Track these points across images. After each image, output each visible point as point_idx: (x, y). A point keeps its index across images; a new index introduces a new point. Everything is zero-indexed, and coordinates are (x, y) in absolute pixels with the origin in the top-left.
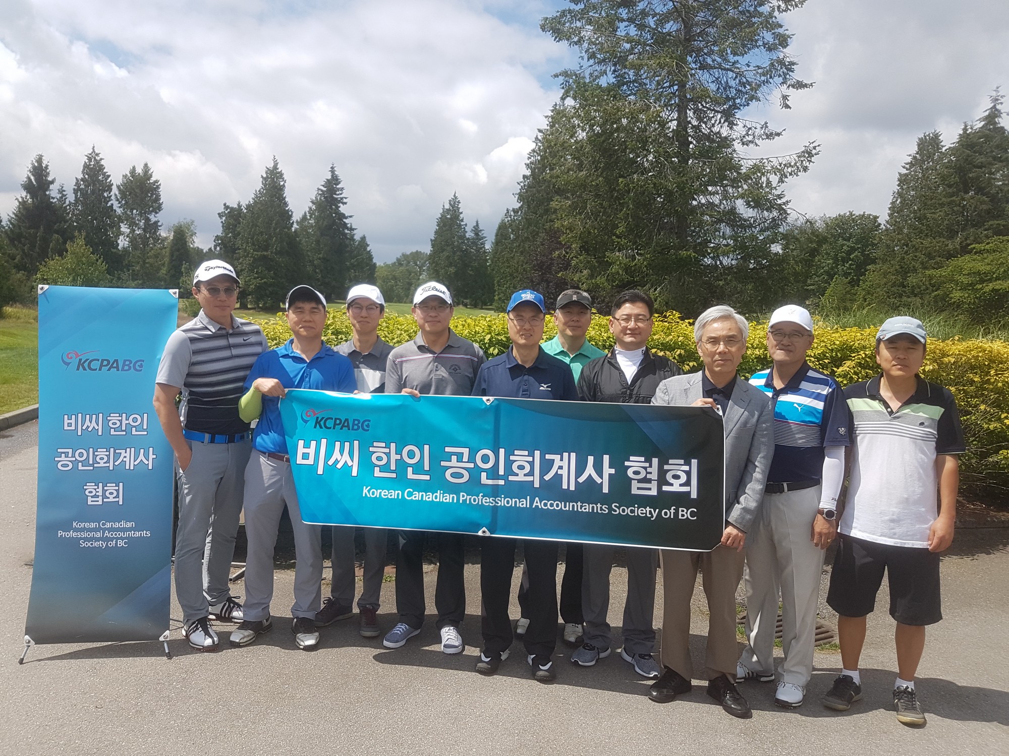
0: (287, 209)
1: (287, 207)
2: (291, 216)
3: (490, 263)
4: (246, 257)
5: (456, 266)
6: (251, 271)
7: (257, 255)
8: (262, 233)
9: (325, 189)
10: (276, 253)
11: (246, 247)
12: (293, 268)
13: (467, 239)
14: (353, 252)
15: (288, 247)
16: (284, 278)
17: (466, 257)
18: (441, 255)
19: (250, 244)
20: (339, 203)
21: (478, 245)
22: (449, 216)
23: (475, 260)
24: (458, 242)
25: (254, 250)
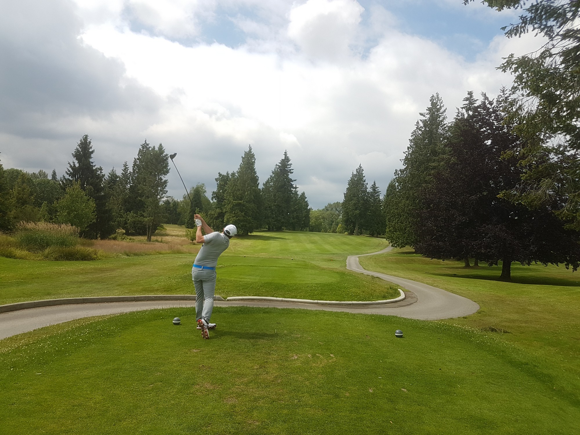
0: (255, 175)
3: (383, 208)
4: (228, 204)
5: (360, 210)
6: (231, 212)
7: (235, 203)
8: (239, 190)
9: (280, 165)
10: (247, 202)
11: (229, 198)
12: (257, 210)
13: (367, 193)
14: (296, 202)
15: (254, 198)
16: (251, 217)
17: (367, 204)
18: (350, 202)
19: (232, 196)
20: (288, 173)
21: (375, 196)
22: (356, 179)
23: (373, 206)
24: (362, 194)
25: (234, 200)
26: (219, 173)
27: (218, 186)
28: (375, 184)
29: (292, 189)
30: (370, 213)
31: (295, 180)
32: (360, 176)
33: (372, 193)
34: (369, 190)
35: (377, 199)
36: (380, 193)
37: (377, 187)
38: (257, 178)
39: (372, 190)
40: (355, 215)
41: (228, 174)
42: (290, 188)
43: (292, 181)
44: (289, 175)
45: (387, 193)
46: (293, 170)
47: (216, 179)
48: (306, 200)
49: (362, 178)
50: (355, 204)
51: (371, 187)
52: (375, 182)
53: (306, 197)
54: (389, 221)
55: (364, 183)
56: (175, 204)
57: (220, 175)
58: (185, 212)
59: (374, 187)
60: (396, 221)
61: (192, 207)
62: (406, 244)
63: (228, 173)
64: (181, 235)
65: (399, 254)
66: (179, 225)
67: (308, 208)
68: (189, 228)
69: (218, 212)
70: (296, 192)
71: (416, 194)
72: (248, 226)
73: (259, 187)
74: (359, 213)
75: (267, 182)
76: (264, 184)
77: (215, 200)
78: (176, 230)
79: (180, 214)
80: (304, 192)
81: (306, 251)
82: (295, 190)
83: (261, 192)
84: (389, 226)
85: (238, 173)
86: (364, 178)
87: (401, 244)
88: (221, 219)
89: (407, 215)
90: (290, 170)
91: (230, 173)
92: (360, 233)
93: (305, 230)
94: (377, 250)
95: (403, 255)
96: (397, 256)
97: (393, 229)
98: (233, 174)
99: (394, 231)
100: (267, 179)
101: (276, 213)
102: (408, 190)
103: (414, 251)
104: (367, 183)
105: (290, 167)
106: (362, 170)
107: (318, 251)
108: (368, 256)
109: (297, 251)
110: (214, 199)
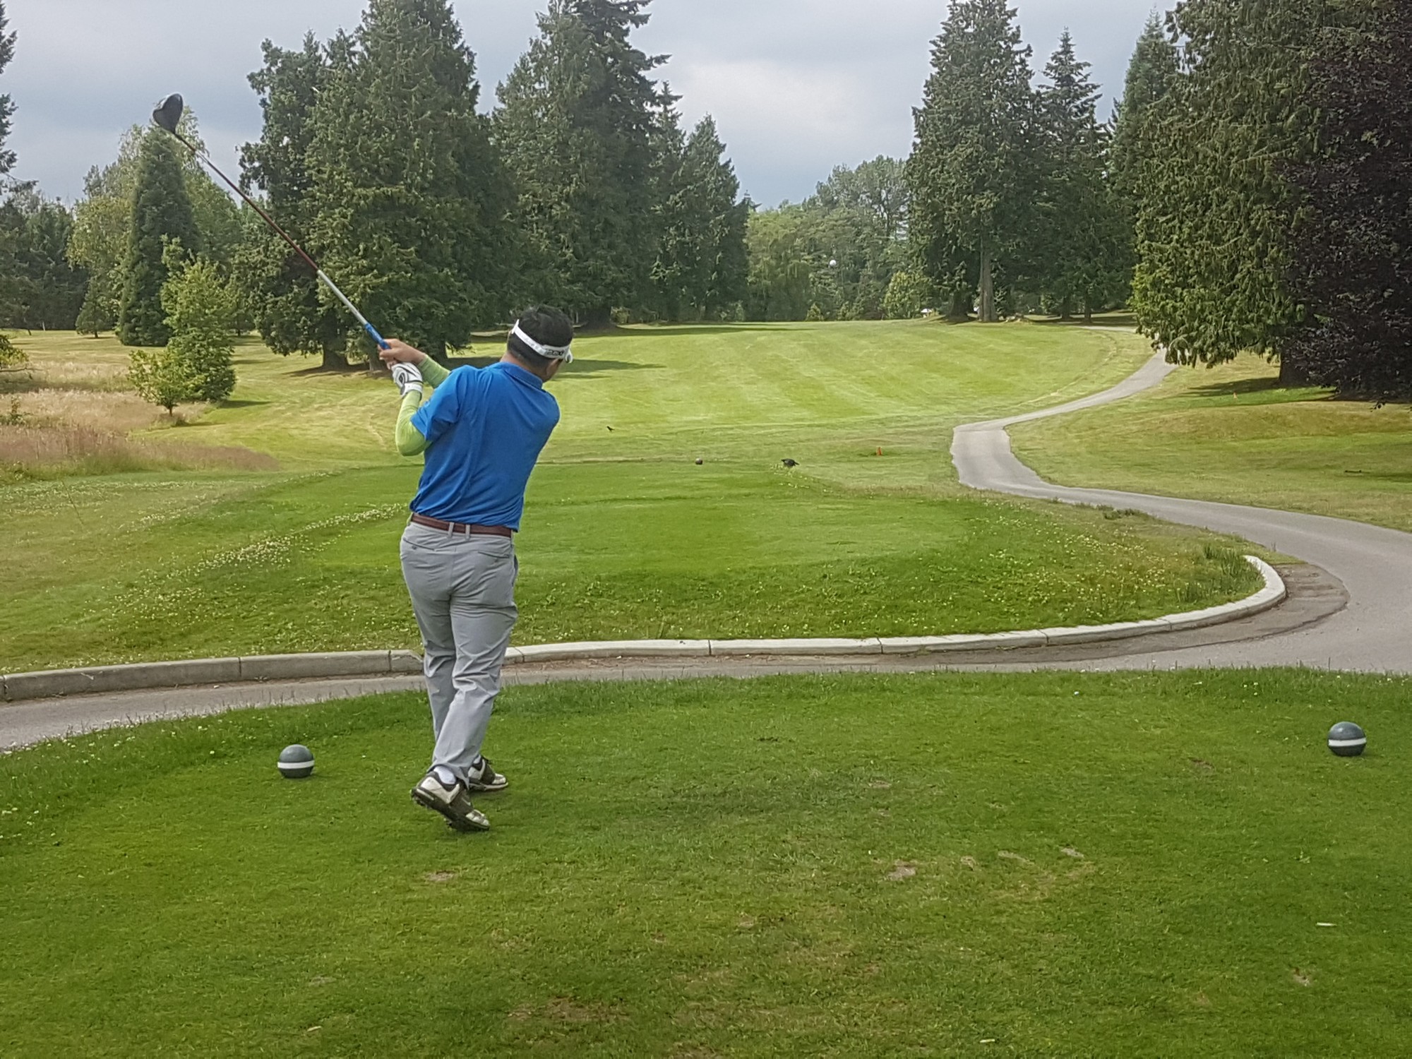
0: (456, 46)
1: (456, 40)
2: (469, 69)
3: (1112, 170)
4: (331, 208)
5: (996, 189)
6: (350, 248)
7: (366, 197)
8: (379, 128)
10: (422, 189)
11: (331, 177)
12: (478, 228)
13: (1032, 98)
14: (670, 172)
15: (462, 167)
16: (449, 265)
17: (1031, 155)
18: (948, 155)
19: (344, 166)
20: (623, 22)
21: (1070, 113)
22: (970, 30)
23: (1061, 163)
24: (1003, 108)
25: (355, 186)
26: (267, 46)
27: (266, 117)
28: (1067, 49)
29: (648, 108)
30: (1047, 200)
31: (661, 59)
32: (992, 12)
33: (1054, 95)
35: (1081, 125)
36: (1096, 92)
37: (1079, 66)
38: (465, 57)
39: (1052, 83)
40: (977, 220)
41: (311, 46)
42: (640, 104)
43: (648, 65)
44: (626, 32)
45: (1131, 90)
47: (251, 77)
48: (722, 159)
49: (1004, 23)
50: (971, 163)
51: (1049, 67)
52: (1066, 40)
53: (721, 142)
54: (1150, 237)
55: (1015, 48)
56: (50, 225)
57: (272, 53)
58: (111, 263)
59: (1064, 66)
60: (1186, 230)
61: (139, 234)
62: (1239, 343)
63: (310, 40)
64: (104, 382)
65: (1202, 395)
66: (84, 330)
67: (738, 200)
68: (139, 345)
69: (281, 252)
70: (669, 122)
71: (1283, 83)
72: (441, 312)
74: (997, 205)
75: (520, 78)
76: (501, 92)
77: (262, 187)
78: (73, 359)
79: (81, 274)
80: (708, 119)
81: (746, 418)
82: (661, 109)
83: (491, 135)
84: (1151, 261)
85: (363, 41)
86: (1012, 22)
87: (1213, 344)
88: (300, 286)
89: (1242, 196)
90: (632, 5)
91: (323, 40)
92: (1005, 310)
93: (724, 315)
94: (1093, 387)
95: (1224, 399)
96: (1193, 405)
97: (1172, 272)
98: (340, 48)
99: (1177, 285)
100: (518, 61)
101: (574, 237)
102: (1243, 67)
103: (1276, 373)
104: (1029, 47)
107: (805, 413)
108: (1053, 417)
109: (699, 422)
110: (254, 185)
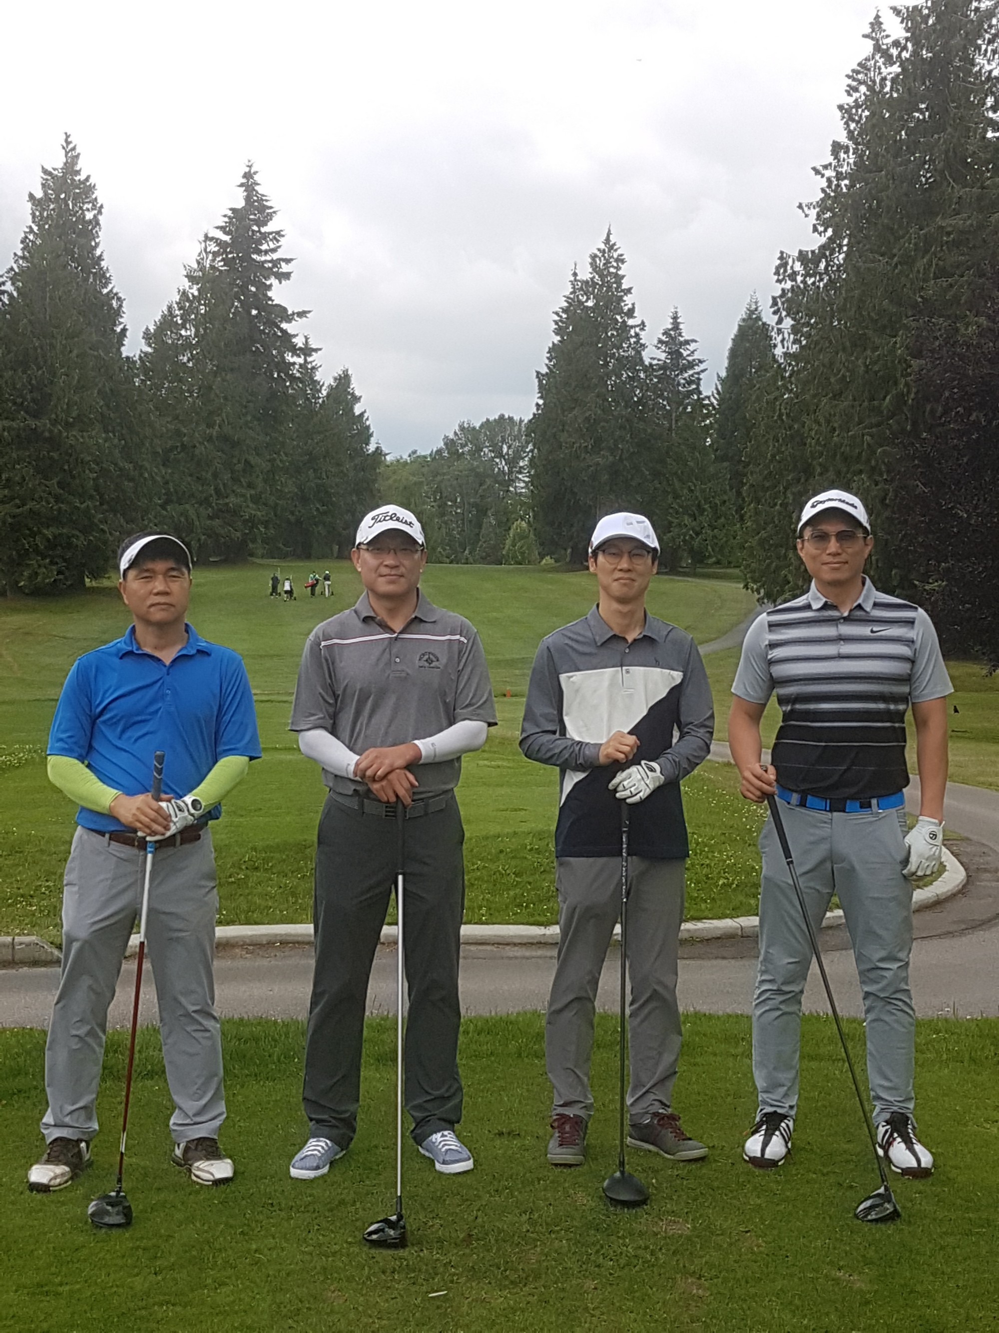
0: (105, 291)
1: (105, 286)
2: (118, 313)
3: (714, 436)
5: (612, 449)
7: (10, 429)
9: (227, 238)
10: (69, 425)
12: (121, 463)
13: (645, 369)
14: (311, 420)
15: (107, 405)
16: (91, 497)
17: (642, 420)
18: (568, 416)
20: (267, 278)
21: (679, 384)
22: (589, 303)
23: (669, 429)
24: (618, 376)
28: (676, 326)
29: (289, 358)
31: (302, 314)
32: (609, 288)
33: (664, 367)
34: (653, 354)
35: (688, 395)
36: (702, 366)
37: (687, 342)
38: (114, 303)
39: (663, 356)
42: (281, 354)
43: (289, 319)
44: (270, 286)
45: (732, 366)
46: (288, 261)
48: (357, 410)
49: (620, 299)
50: (589, 425)
51: (660, 341)
52: (675, 318)
53: (357, 393)
55: (631, 322)
59: (674, 341)
67: (372, 448)
70: (308, 371)
72: (80, 541)
73: (125, 352)
74: (613, 463)
75: (167, 323)
76: (147, 336)
80: (346, 371)
82: (301, 360)
83: (136, 376)
85: (13, 280)
86: (628, 300)
90: (276, 263)
100: (165, 309)
101: (216, 475)
104: (643, 323)
105: (274, 250)
106: (617, 260)
